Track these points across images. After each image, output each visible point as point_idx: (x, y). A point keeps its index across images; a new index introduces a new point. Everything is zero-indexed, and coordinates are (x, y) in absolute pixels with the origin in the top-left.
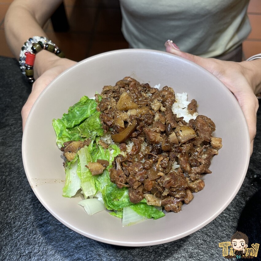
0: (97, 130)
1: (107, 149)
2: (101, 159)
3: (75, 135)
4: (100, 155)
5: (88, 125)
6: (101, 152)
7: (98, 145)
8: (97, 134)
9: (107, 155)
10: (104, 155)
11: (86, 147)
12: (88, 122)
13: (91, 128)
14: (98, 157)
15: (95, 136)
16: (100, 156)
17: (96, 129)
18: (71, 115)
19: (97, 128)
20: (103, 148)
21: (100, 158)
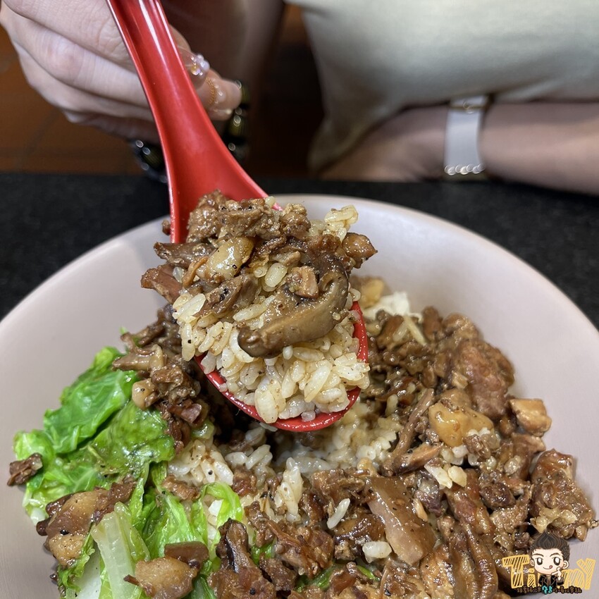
0: (152, 443)
1: (195, 501)
2: (178, 541)
3: (82, 471)
4: (172, 526)
5: (120, 433)
6: (174, 518)
7: (164, 493)
8: (152, 457)
9: (196, 522)
10: (187, 525)
11: (120, 507)
12: (120, 421)
13: (131, 440)
14: (167, 537)
15: (147, 465)
16: (175, 530)
17: (148, 443)
18: (67, 413)
19: (151, 437)
20: (181, 501)
21: (174, 540)
